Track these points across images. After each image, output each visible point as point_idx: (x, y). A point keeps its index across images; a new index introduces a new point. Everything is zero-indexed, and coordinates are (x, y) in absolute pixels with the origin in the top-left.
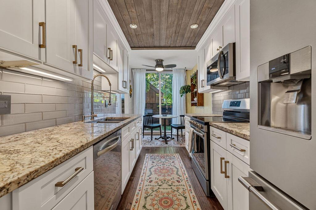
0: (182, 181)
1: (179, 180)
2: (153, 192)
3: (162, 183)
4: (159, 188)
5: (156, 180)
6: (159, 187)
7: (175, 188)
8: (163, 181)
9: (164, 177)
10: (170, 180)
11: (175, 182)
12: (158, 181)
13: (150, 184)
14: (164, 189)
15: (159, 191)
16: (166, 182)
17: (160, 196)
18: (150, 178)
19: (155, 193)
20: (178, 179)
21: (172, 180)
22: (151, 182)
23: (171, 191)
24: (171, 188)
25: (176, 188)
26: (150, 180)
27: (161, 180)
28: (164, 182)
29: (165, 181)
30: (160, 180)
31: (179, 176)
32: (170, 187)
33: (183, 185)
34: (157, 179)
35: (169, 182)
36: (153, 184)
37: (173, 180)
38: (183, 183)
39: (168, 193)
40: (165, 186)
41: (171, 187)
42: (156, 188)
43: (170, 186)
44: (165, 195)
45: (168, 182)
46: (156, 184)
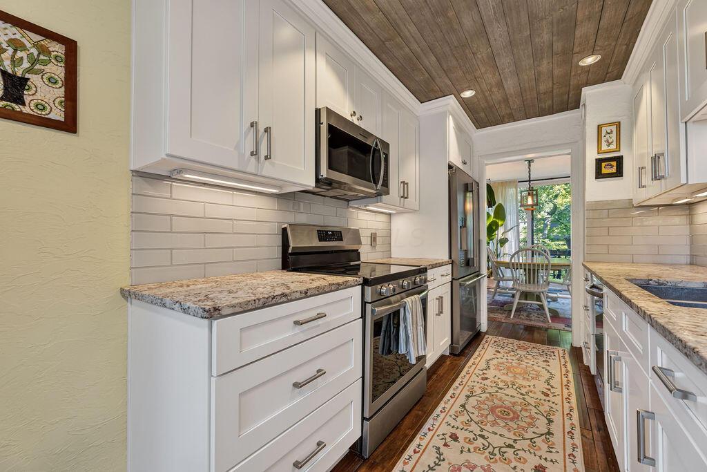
0: (443, 435)
1: (449, 439)
2: (531, 439)
3: (502, 450)
4: (515, 441)
6: (514, 445)
7: (474, 427)
8: (498, 456)
9: (494, 466)
10: (475, 448)
11: (466, 438)
12: (513, 460)
13: (543, 463)
14: (500, 435)
15: (515, 434)
16: (490, 449)
17: (515, 426)
19: (529, 435)
20: (452, 443)
21: (471, 447)
23: (486, 425)
24: (482, 430)
25: (470, 426)
27: (506, 460)
28: (496, 451)
29: (492, 453)
30: (507, 464)
31: (443, 449)
32: (484, 433)
33: (449, 425)
35: (482, 446)
36: (532, 461)
37: (467, 446)
38: (445, 429)
39: (494, 424)
40: (497, 441)
41: (481, 433)
42: (525, 444)
43: (483, 437)
44: (502, 424)
45: (485, 448)
46: (521, 453)
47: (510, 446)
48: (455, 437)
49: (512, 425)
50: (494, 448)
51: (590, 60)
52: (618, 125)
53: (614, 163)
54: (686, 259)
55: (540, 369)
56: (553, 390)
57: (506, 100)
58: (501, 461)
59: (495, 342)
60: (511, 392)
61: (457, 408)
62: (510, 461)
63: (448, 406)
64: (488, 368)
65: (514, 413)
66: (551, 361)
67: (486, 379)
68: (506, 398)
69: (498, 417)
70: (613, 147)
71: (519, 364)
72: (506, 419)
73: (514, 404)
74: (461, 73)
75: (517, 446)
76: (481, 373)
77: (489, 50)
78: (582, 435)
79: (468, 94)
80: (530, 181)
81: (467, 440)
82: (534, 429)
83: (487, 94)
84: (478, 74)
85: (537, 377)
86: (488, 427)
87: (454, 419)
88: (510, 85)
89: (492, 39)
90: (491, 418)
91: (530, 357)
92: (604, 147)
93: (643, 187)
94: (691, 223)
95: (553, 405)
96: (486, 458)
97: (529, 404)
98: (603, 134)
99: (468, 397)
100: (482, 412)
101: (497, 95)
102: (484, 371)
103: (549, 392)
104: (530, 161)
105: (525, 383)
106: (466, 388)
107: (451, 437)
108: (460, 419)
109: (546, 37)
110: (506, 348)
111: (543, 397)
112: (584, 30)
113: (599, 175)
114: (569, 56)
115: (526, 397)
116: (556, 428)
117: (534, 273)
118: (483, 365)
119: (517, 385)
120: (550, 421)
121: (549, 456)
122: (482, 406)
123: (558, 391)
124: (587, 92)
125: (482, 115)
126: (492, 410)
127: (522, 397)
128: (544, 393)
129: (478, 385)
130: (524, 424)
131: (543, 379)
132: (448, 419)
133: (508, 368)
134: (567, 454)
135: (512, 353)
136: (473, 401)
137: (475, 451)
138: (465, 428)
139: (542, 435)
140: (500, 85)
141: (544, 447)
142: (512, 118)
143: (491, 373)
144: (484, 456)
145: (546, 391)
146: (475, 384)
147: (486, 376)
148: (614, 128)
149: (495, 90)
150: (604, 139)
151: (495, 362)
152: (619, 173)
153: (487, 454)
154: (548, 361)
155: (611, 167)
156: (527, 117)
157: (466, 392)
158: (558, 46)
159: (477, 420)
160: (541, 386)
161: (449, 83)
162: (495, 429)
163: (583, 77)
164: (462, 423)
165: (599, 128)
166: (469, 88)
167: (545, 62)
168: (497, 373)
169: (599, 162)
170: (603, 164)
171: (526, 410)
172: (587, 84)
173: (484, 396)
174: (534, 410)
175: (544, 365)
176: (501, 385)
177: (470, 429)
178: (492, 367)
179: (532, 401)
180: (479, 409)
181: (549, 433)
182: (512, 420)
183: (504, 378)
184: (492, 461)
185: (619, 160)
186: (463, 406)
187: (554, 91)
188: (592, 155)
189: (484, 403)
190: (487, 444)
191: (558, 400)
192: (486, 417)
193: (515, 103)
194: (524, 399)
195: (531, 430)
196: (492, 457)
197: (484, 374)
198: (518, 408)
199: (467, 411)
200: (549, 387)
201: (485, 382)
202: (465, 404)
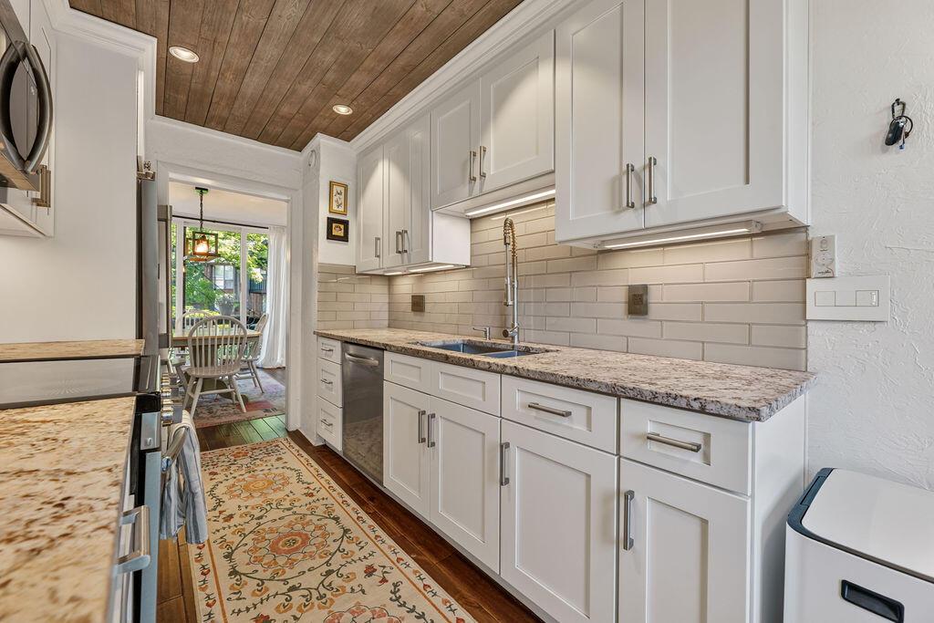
2: (338, 549)
3: (326, 583)
4: (328, 563)
5: (354, 584)
6: (330, 568)
7: (274, 587)
8: (329, 594)
9: (335, 608)
10: (299, 609)
11: (278, 608)
12: (344, 584)
13: (366, 563)
14: (309, 570)
15: (321, 557)
16: (315, 594)
17: (314, 549)
18: (384, 580)
19: (333, 547)
21: (294, 611)
22: (370, 571)
23: (284, 572)
24: (285, 581)
25: (267, 589)
26: (379, 573)
27: (339, 591)
28: (323, 591)
29: (321, 597)
30: (344, 592)
32: (292, 582)
33: (240, 611)
34: (357, 589)
35: (304, 600)
36: (358, 569)
37: (287, 616)
39: (292, 564)
40: (312, 580)
41: (288, 586)
42: (337, 560)
43: (293, 588)
44: (300, 557)
45: (308, 598)
46: (344, 572)
47: (329, 573)
49: (308, 549)
50: (317, 589)
51: (343, 110)
52: (346, 187)
53: (342, 226)
54: (386, 323)
55: (281, 471)
56: (311, 486)
57: (233, 98)
58: (336, 596)
60: (274, 514)
61: (227, 582)
62: (343, 588)
63: (212, 589)
64: (220, 502)
65: (299, 534)
66: (283, 456)
67: (231, 516)
68: (279, 523)
69: (288, 552)
70: (341, 209)
71: (255, 477)
72: (297, 548)
73: (290, 525)
74: (197, 17)
75: (334, 567)
76: (216, 513)
77: (263, 22)
78: (368, 513)
79: (184, 55)
81: (282, 609)
82: (332, 538)
83: (214, 74)
84: (223, 38)
85: (286, 482)
86: (289, 573)
87: (239, 599)
88: (253, 83)
89: (276, 12)
90: (282, 560)
91: (258, 462)
92: (335, 208)
93: (378, 256)
94: (390, 293)
95: (325, 502)
96: (319, 608)
97: (304, 515)
98: (335, 192)
99: (229, 556)
100: (265, 561)
101: (227, 85)
102: (219, 509)
103: (311, 491)
104: (202, 190)
105: (280, 495)
106: (214, 546)
108: (246, 592)
109: (329, 58)
110: (220, 464)
111: (310, 499)
112: (359, 79)
113: (330, 236)
114: (331, 93)
115: (295, 509)
116: (347, 523)
119: (275, 503)
120: (337, 519)
121: (365, 552)
122: (256, 555)
123: (317, 485)
124: (321, 140)
125: (182, 98)
126: (274, 549)
127: (290, 512)
128: (307, 495)
129: (227, 531)
130: (320, 540)
131: (294, 480)
132: (229, 607)
133: (246, 488)
134: (373, 539)
135: (233, 467)
136: (241, 558)
137: (302, 612)
138: (265, 596)
139: (343, 537)
140: (242, 74)
141: (353, 547)
142: (223, 126)
143: (230, 506)
144: (316, 606)
145: (306, 491)
146: (222, 533)
147: (227, 513)
148: (342, 189)
149: (229, 75)
150: (335, 198)
151: (220, 491)
152: (345, 238)
153: (317, 602)
154: (281, 459)
155: (338, 230)
156: (243, 133)
157: (219, 552)
158: (330, 76)
159: (268, 575)
160: (299, 490)
161: (164, 14)
162: (298, 569)
163: (325, 123)
164: (254, 594)
165: (331, 184)
166: (193, 49)
167: (309, 83)
168: (238, 501)
169: (331, 221)
170: (334, 225)
171: (308, 524)
172: (325, 131)
173: (248, 540)
174: (314, 519)
175: (280, 464)
176: (257, 513)
177: (272, 592)
178: (225, 498)
179: (304, 510)
180: (258, 560)
181: (346, 531)
182: (304, 544)
183: (251, 502)
184: (328, 605)
185: (346, 223)
186: (234, 572)
187: (293, 120)
188: (324, 214)
189: (256, 549)
190: (306, 593)
191: (323, 493)
192: (276, 563)
193: (242, 109)
194: (295, 513)
195: (330, 541)
196: (324, 600)
197: (220, 512)
198: (298, 527)
199: (244, 574)
200: (306, 485)
201: (232, 522)
202: (234, 568)
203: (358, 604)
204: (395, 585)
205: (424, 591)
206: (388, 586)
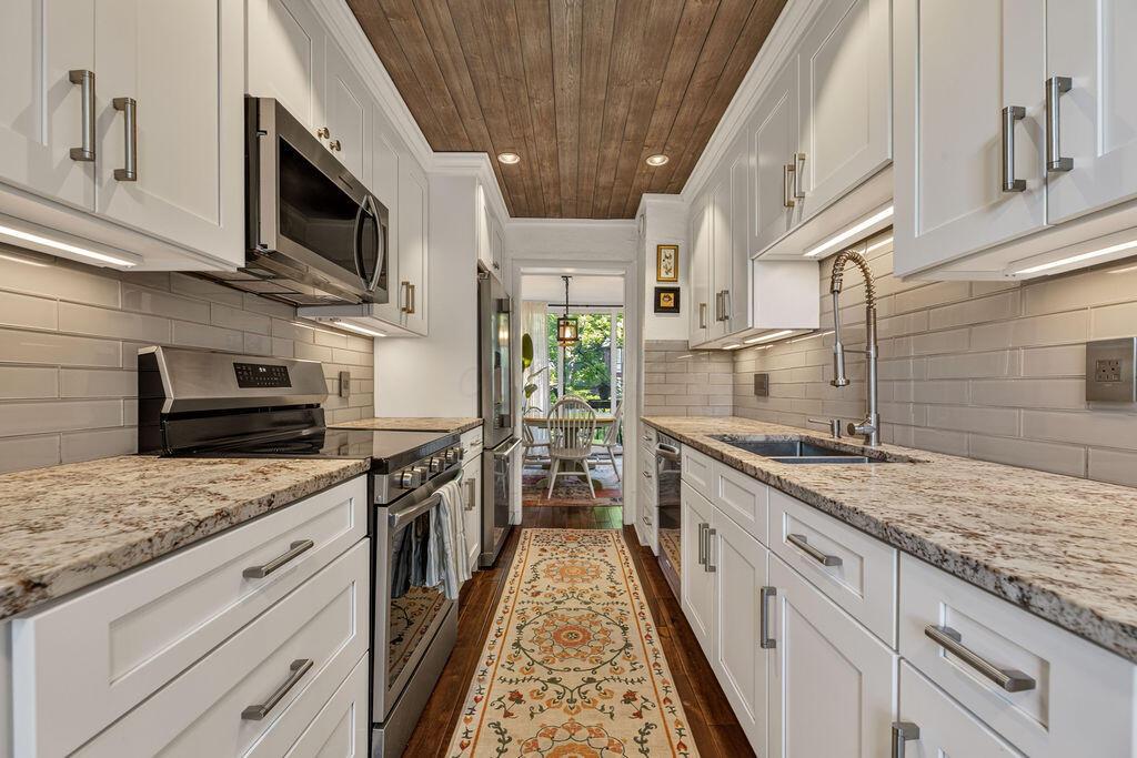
0: (499, 700)
1: (509, 704)
2: (611, 661)
3: (582, 690)
4: (594, 671)
5: (607, 703)
6: (594, 676)
7: (539, 672)
8: (580, 701)
9: (578, 718)
10: (548, 703)
11: (532, 692)
12: (598, 699)
13: (630, 687)
14: (575, 670)
15: (591, 662)
16: (568, 696)
17: (590, 650)
18: (639, 715)
19: (608, 656)
21: (543, 703)
22: (629, 698)
23: (554, 662)
24: (550, 671)
25: (533, 671)
26: (638, 704)
27: (590, 703)
28: (576, 696)
29: (572, 701)
30: (594, 707)
32: (555, 674)
33: (505, 680)
34: (607, 710)
35: (556, 696)
36: (620, 689)
37: (536, 703)
38: (502, 690)
39: (564, 656)
40: (572, 680)
41: (551, 676)
42: (605, 671)
44: (572, 652)
45: (560, 695)
46: (604, 685)
47: (590, 680)
48: (517, 698)
49: (585, 649)
50: (572, 692)
51: (658, 161)
52: (676, 249)
53: (672, 295)
54: (730, 410)
55: (598, 563)
56: (618, 587)
57: (557, 184)
58: (585, 707)
59: (537, 536)
60: (572, 603)
61: (509, 650)
62: (595, 702)
63: (495, 652)
64: (537, 577)
65: (584, 632)
66: (607, 549)
67: (538, 593)
68: (573, 614)
69: (566, 644)
70: (671, 275)
71: (573, 562)
72: (576, 643)
73: (580, 619)
74: (505, 122)
75: (598, 677)
76: (529, 586)
77: (551, 102)
78: (660, 635)
79: (509, 159)
80: (567, 306)
81: (535, 694)
82: (611, 646)
83: (535, 167)
84: (529, 132)
85: (597, 576)
86: (557, 665)
87: (509, 669)
88: (567, 163)
89: (558, 87)
90: (557, 650)
91: (583, 549)
92: (663, 275)
93: (704, 327)
94: (734, 371)
95: (623, 607)
96: (565, 710)
97: (598, 614)
98: (663, 258)
99: (520, 628)
100: (544, 644)
101: (548, 174)
102: (533, 583)
103: (614, 591)
104: (566, 278)
105: (585, 586)
106: (515, 615)
107: (511, 699)
108: (517, 667)
109: (621, 111)
110: (552, 543)
111: (609, 599)
112: (660, 119)
113: (658, 308)
114: (638, 148)
115: (592, 605)
116: (633, 636)
117: (571, 434)
118: (529, 575)
119: (578, 592)
120: (625, 629)
121: (635, 676)
122: (541, 636)
123: (623, 587)
124: (649, 201)
125: (522, 197)
126: (556, 637)
127: (586, 606)
128: (610, 594)
129: (530, 606)
130: (599, 644)
131: (604, 576)
132: (501, 672)
133: (561, 572)
134: (651, 664)
135: (561, 549)
136: (528, 632)
137: (549, 707)
138: (528, 677)
139: (621, 650)
140: (555, 158)
141: (627, 665)
142: (559, 213)
143: (542, 584)
144: (562, 709)
145: (611, 590)
146: (526, 605)
147: (537, 589)
148: (672, 252)
149: (546, 164)
150: (663, 264)
151: (543, 566)
152: (676, 309)
153: (565, 704)
154: (604, 551)
155: (669, 299)
156: (578, 214)
157: (516, 622)
158: (631, 129)
159: (539, 658)
160: (605, 586)
161: (485, 131)
162: (567, 663)
163: (646, 180)
164: (521, 670)
165: (659, 248)
166: (512, 150)
167: (613, 144)
168: (549, 581)
169: (658, 291)
170: (662, 295)
171: (596, 624)
172: (650, 190)
173: (541, 620)
174: (604, 620)
175: (600, 556)
176: (559, 597)
177: (535, 676)
178: (542, 575)
179: (599, 609)
180: (539, 641)
181: (628, 645)
182: (583, 642)
183: (563, 586)
184: (573, 711)
185: (676, 291)
186: (517, 645)
187: (614, 189)
188: (651, 283)
189: (543, 631)
190: (561, 690)
191: (625, 598)
192: (551, 650)
193: (568, 190)
194: (590, 609)
195: (608, 648)
196: (572, 705)
197: (533, 587)
198: (586, 623)
199: (524, 650)
200: (613, 584)
201: (537, 599)
202: (519, 640)
203: (600, 726)
204: (648, 726)
205: (676, 750)
206: (640, 724)
